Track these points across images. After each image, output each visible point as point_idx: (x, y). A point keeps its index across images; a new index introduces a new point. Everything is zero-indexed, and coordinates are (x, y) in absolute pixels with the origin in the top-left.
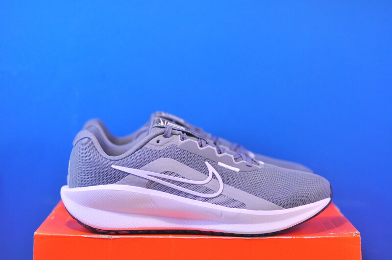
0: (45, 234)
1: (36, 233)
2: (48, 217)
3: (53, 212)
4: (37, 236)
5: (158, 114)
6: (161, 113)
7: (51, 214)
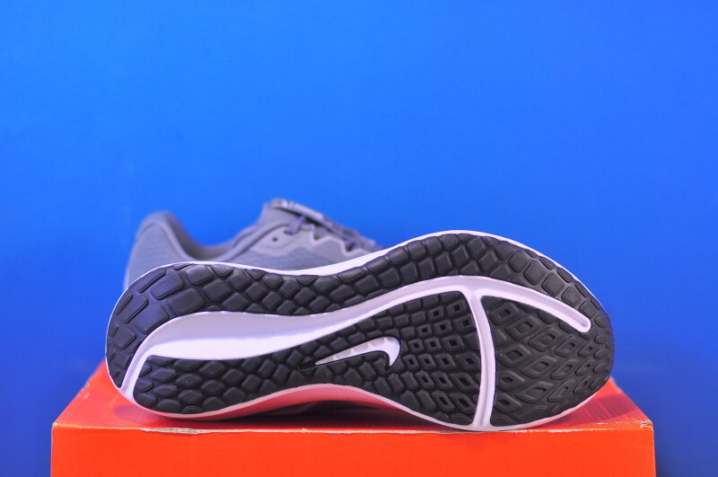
0: (72, 426)
1: (55, 424)
2: (78, 396)
3: (88, 385)
4: (58, 429)
5: (275, 203)
6: (280, 202)
7: (83, 390)
